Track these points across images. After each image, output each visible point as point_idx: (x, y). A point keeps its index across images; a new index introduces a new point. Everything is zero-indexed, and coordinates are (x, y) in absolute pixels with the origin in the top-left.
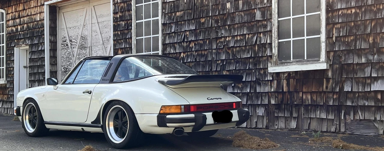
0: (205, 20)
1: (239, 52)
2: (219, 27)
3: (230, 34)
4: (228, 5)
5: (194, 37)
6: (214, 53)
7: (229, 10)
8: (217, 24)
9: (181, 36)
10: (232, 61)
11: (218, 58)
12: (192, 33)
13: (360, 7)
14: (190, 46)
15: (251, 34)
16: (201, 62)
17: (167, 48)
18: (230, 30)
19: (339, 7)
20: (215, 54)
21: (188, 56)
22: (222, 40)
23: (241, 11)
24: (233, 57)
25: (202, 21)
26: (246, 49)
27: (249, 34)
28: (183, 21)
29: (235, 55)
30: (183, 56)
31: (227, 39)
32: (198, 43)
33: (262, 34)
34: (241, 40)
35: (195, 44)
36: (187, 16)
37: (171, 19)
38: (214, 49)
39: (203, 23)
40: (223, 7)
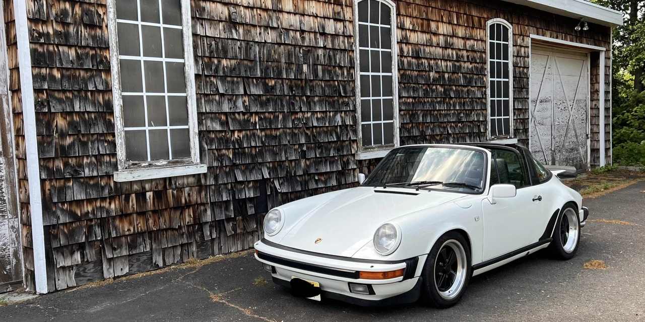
0: (275, 83)
1: (319, 134)
2: (295, 96)
3: (310, 109)
4: (305, 67)
5: (259, 106)
6: (289, 134)
7: (306, 75)
8: (292, 93)
9: (233, 103)
10: (313, 145)
11: (294, 141)
12: (256, 99)
13: (414, 98)
14: (252, 120)
15: (333, 111)
16: (270, 147)
17: (204, 121)
18: (309, 103)
19: (404, 96)
20: (291, 135)
21: (248, 138)
22: (300, 115)
23: (321, 80)
24: (314, 140)
25: (270, 84)
26: (328, 130)
27: (330, 112)
28: (235, 77)
29: (316, 137)
30: (238, 136)
31: (306, 116)
32: (265, 117)
33: (343, 113)
34: (323, 118)
35: (260, 119)
36: (246, 71)
37: (211, 68)
38: (289, 128)
39: (273, 87)
40: (300, 70)
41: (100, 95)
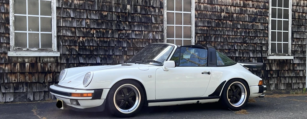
0: (108, 14)
1: (137, 42)
2: (121, 21)
3: (131, 28)
4: (128, 7)
5: (96, 25)
6: (116, 41)
7: (129, 10)
8: (119, 19)
9: (80, 23)
10: (132, 48)
11: (119, 45)
12: (95, 22)
13: (209, 27)
14: (91, 32)
15: (147, 31)
16: (103, 47)
17: (62, 31)
18: (131, 26)
19: (200, 25)
20: (117, 42)
21: (88, 41)
22: (124, 32)
23: (140, 14)
24: (132, 45)
25: (104, 14)
26: (143, 41)
27: (145, 31)
28: (82, 9)
29: (134, 44)
30: (82, 40)
31: (128, 32)
32: (100, 31)
33: (154, 32)
34: (139, 34)
35: (97, 32)
36: (89, 6)
37: (67, 5)
38: (116, 38)
39: (105, 16)
40: (125, 7)
41: (3, 15)
